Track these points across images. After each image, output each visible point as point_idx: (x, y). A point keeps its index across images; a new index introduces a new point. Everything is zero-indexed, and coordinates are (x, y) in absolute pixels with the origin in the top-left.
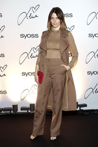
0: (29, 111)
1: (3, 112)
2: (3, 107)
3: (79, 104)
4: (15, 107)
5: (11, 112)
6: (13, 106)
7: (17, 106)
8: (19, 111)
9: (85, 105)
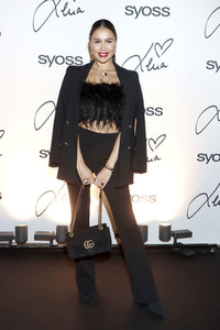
0: (55, 243)
3: (173, 229)
4: (21, 231)
5: (11, 242)
6: (17, 228)
7: (25, 229)
8: (31, 240)
9: (188, 234)
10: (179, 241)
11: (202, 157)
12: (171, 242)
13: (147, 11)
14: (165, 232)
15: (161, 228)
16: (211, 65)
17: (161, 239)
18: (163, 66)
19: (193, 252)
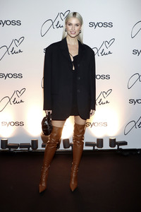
1: (19, 149)
2: (19, 142)
3: (117, 141)
5: (29, 149)
7: (37, 141)
8: (40, 148)
9: (125, 143)
10: (120, 147)
11: (132, 101)
12: (116, 148)
13: (100, 25)
14: (113, 142)
15: (110, 140)
16: (135, 52)
17: (110, 146)
18: (110, 53)
19: (128, 153)
